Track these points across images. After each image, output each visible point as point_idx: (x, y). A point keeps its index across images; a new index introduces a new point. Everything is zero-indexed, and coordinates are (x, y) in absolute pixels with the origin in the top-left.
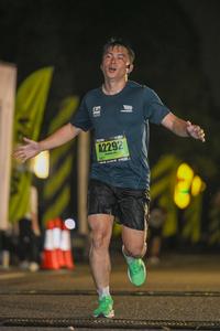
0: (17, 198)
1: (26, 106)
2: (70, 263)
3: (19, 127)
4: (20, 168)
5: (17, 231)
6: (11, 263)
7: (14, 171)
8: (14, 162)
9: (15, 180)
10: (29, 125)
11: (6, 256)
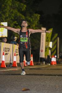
0: (46, 52)
1: (48, 35)
2: (56, 64)
3: (47, 39)
4: (47, 46)
5: (47, 58)
6: (45, 63)
7: (46, 47)
8: (46, 45)
9: (46, 48)
10: (48, 39)
11: (44, 62)
